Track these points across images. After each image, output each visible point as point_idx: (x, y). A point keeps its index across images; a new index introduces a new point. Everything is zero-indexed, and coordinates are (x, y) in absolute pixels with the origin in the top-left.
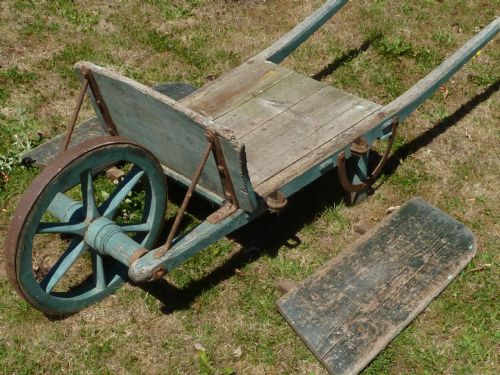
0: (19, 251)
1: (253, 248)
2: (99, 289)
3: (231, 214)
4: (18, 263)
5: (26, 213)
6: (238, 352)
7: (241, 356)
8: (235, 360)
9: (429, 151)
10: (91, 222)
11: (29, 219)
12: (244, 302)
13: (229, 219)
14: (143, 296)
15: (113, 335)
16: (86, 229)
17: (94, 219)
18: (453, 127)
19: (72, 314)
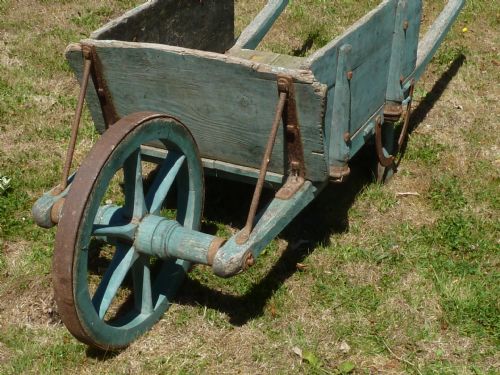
0: (76, 259)
1: (302, 241)
2: (144, 315)
3: (300, 187)
4: (75, 275)
5: (82, 207)
6: (345, 347)
7: (351, 351)
8: (346, 356)
9: (428, 126)
10: (141, 220)
11: (85, 214)
12: (321, 295)
13: (300, 193)
14: (200, 313)
15: (186, 361)
16: (136, 230)
17: (143, 217)
18: (438, 102)
19: (124, 348)
